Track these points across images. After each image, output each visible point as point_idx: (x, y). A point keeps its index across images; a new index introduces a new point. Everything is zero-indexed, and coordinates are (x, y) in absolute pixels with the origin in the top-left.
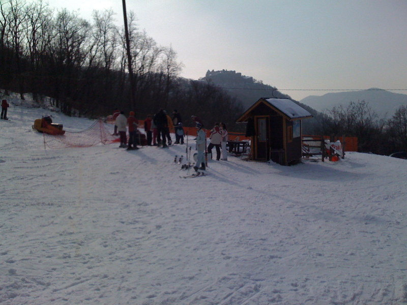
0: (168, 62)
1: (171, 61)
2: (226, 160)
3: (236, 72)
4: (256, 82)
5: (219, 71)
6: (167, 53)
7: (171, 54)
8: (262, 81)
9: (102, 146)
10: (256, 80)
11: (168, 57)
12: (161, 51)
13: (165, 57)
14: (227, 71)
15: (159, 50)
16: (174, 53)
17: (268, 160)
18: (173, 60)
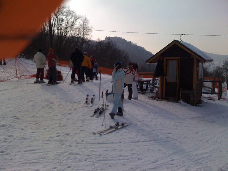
0: (83, 26)
1: (85, 25)
2: (136, 98)
3: (122, 38)
4: (133, 44)
5: (112, 37)
6: (83, 20)
7: (86, 21)
8: (136, 44)
9: (17, 81)
10: (133, 43)
11: (84, 22)
12: (79, 18)
13: (82, 23)
14: (117, 38)
15: (78, 17)
16: (88, 21)
17: (179, 100)
18: (87, 25)
